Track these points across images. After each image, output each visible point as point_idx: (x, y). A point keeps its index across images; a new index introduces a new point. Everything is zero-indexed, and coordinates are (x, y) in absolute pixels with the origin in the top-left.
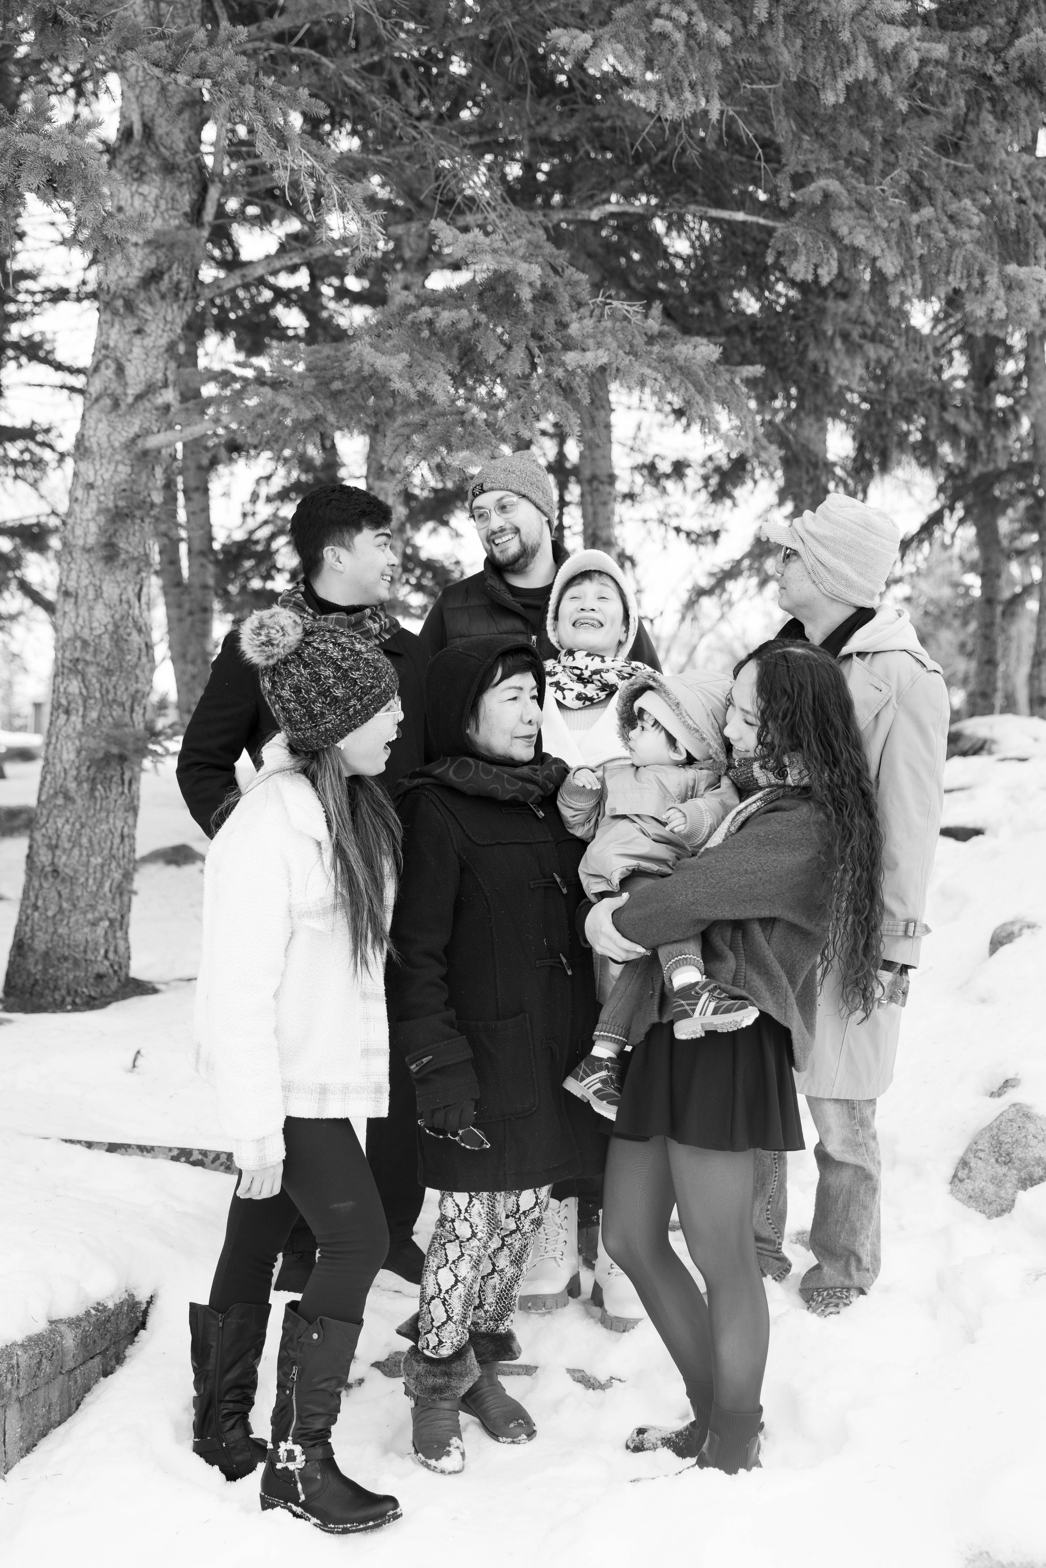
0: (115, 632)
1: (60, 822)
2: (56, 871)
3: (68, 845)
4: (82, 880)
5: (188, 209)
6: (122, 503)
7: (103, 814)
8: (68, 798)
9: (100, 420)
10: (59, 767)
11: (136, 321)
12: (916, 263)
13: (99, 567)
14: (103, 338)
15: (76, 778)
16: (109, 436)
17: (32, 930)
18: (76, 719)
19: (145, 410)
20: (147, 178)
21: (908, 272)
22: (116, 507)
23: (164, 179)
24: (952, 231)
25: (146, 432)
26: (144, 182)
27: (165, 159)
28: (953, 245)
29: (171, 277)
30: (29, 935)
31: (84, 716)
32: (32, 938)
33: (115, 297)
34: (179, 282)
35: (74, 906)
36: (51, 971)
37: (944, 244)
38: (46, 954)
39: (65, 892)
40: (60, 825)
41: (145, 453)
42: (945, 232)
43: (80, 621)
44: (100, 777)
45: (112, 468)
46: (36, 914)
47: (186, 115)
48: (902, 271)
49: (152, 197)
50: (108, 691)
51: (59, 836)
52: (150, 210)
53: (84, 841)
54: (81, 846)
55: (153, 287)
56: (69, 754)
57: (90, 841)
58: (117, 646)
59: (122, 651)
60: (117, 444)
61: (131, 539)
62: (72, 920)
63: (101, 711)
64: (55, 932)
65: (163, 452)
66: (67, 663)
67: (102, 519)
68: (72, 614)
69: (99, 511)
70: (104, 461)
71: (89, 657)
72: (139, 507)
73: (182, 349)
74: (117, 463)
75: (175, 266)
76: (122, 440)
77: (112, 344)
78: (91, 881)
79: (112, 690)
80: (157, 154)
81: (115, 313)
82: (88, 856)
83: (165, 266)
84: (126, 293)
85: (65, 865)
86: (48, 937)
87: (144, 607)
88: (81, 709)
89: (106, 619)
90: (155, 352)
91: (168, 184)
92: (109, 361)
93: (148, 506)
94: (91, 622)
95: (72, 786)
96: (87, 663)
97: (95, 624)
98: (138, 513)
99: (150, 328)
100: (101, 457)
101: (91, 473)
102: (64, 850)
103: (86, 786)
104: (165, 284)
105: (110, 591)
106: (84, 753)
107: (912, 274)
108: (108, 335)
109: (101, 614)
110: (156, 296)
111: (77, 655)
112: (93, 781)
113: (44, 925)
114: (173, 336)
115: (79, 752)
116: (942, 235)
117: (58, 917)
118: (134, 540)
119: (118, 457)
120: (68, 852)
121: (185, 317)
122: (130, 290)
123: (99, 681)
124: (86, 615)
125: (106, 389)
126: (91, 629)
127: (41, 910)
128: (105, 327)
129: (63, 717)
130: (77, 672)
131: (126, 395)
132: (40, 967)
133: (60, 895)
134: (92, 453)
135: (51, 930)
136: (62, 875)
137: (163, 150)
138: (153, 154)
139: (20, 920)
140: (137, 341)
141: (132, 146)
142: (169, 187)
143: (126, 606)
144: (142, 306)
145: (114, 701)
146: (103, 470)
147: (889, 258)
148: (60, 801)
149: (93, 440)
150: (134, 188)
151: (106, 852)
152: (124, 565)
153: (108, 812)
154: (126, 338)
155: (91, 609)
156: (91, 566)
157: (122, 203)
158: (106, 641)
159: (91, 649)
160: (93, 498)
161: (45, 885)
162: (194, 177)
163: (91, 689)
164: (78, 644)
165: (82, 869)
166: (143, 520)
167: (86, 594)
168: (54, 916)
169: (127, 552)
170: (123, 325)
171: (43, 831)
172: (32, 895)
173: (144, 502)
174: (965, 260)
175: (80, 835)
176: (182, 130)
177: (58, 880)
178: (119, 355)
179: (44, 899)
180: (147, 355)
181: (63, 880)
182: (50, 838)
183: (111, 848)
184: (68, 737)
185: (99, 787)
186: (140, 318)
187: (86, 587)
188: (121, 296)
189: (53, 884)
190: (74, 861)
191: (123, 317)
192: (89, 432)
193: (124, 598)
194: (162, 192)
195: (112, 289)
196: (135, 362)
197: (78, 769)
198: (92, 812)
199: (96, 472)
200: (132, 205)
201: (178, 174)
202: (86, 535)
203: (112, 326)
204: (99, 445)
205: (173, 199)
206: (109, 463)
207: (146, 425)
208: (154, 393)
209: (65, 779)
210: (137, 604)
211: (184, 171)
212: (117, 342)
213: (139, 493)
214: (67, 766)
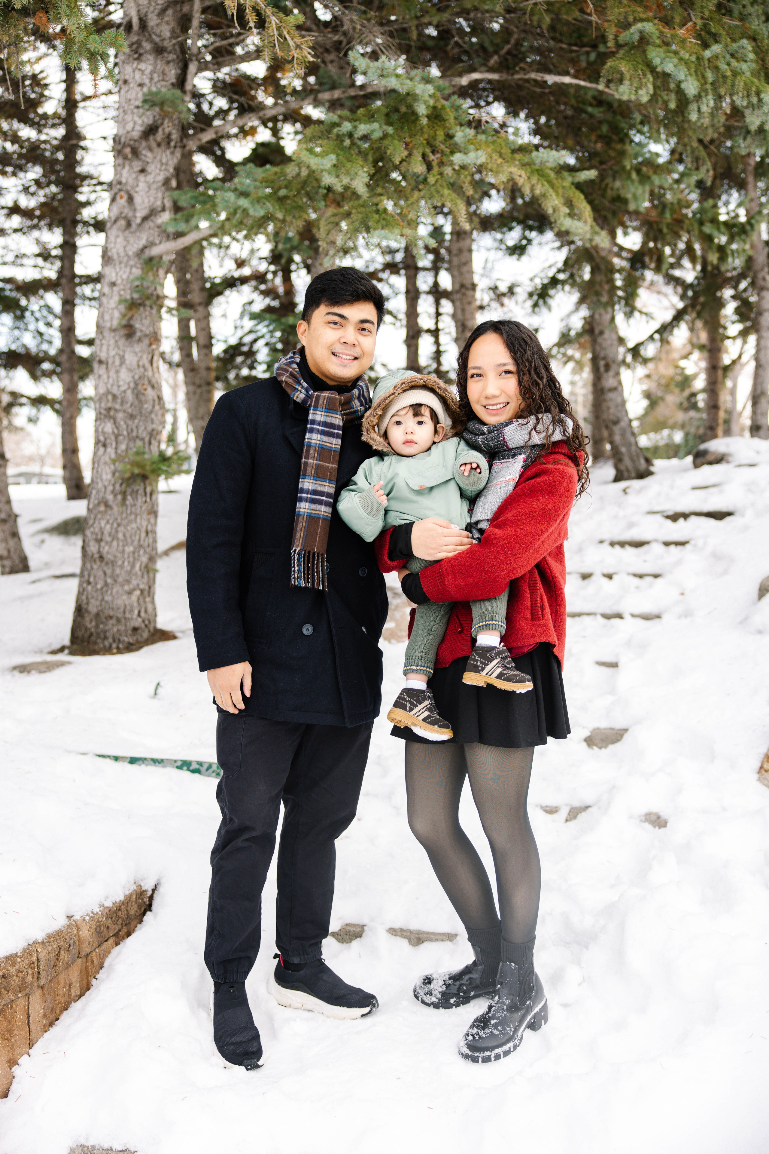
0: (135, 388)
1: (103, 523)
2: (101, 558)
3: (109, 539)
4: (120, 563)
5: (174, 80)
6: (136, 296)
7: (133, 517)
8: (107, 505)
9: (117, 236)
11: (140, 163)
12: (708, 87)
13: (122, 342)
14: (118, 177)
15: (112, 492)
16: (125, 247)
17: (87, 598)
18: (111, 451)
19: (149, 228)
20: (144, 58)
21: (703, 94)
22: (132, 299)
23: (156, 58)
24: (734, 63)
25: (151, 244)
26: (141, 61)
27: (156, 44)
28: (735, 74)
29: (164, 129)
30: (85, 602)
31: (116, 448)
32: (88, 603)
33: (125, 146)
34: (169, 135)
35: (115, 581)
36: (101, 626)
37: (729, 73)
38: (97, 615)
39: (109, 571)
40: (103, 525)
41: (151, 259)
42: (729, 64)
43: (111, 381)
44: (129, 491)
45: (128, 270)
46: (90, 588)
47: (170, 12)
48: (699, 93)
49: (148, 72)
50: (132, 430)
51: (102, 533)
52: (147, 81)
53: (120, 535)
54: (118, 539)
55: (151, 138)
57: (124, 535)
58: (137, 398)
59: (141, 401)
60: (130, 253)
61: (144, 321)
62: (115, 590)
63: (128, 444)
64: (103, 599)
66: (103, 412)
67: (122, 308)
68: (105, 376)
69: (121, 302)
70: (123, 265)
71: (118, 407)
72: (148, 298)
73: (174, 183)
74: (132, 267)
75: (166, 121)
76: (135, 250)
77: (124, 180)
78: (126, 564)
79: (135, 430)
80: (150, 40)
81: (125, 158)
82: (124, 546)
83: (160, 121)
84: (132, 143)
85: (108, 553)
86: (98, 603)
87: (155, 370)
88: (114, 444)
89: (129, 379)
90: (154, 186)
91: (159, 62)
92: (122, 193)
93: (154, 298)
94: (118, 381)
95: (110, 497)
96: (116, 411)
97: (121, 383)
98: (148, 303)
99: (150, 168)
100: (120, 263)
101: (114, 275)
102: (107, 543)
103: (119, 497)
104: (160, 135)
105: (131, 359)
106: (117, 474)
107: (707, 95)
108: (121, 173)
109: (125, 376)
110: (154, 145)
111: (109, 405)
112: (124, 494)
113: (95, 594)
114: (168, 174)
115: (114, 474)
116: (726, 67)
117: (105, 589)
118: (147, 322)
119: (132, 263)
120: (109, 544)
121: (175, 161)
122: (135, 141)
123: (125, 423)
124: (115, 376)
125: (121, 213)
126: (119, 386)
127: (93, 584)
128: (119, 168)
129: (102, 449)
130: (110, 417)
131: (135, 217)
132: (94, 624)
133: (105, 573)
134: (113, 260)
135: (100, 598)
136: (106, 560)
137: (154, 37)
138: (147, 40)
139: (79, 592)
140: (142, 178)
141: (132, 35)
142: (160, 65)
143: (142, 370)
144: (144, 152)
145: (137, 437)
146: (122, 273)
147: (690, 82)
148: (102, 508)
149: (114, 251)
150: (135, 65)
151: (136, 543)
152: (140, 340)
153: (136, 515)
154: (134, 176)
155: (117, 372)
156: (116, 342)
157: (127, 77)
158: (130, 396)
159: (119, 401)
160: (115, 293)
161: (95, 567)
162: (178, 57)
163: (121, 429)
164: (110, 397)
165: (119, 555)
166: (151, 308)
167: (114, 362)
168: (102, 589)
169: (141, 331)
170: (131, 166)
171: (92, 529)
172: (86, 574)
173: (152, 295)
174: (746, 84)
175: (117, 531)
176: (167, 23)
177: (104, 564)
178: (129, 188)
179: (95, 577)
180: (149, 187)
181: (107, 563)
182: (97, 534)
183: (139, 540)
184: (106, 463)
185: (129, 497)
186: (144, 161)
187: (114, 357)
188: (129, 145)
189: (100, 566)
190: (113, 550)
191: (131, 160)
192: (111, 246)
193: (141, 363)
194: (155, 68)
195: (123, 140)
196: (141, 193)
197: (114, 485)
198: (124, 515)
199: (117, 274)
200: (134, 78)
201: (166, 55)
202: (112, 319)
203: (124, 167)
204: (118, 254)
205: (163, 73)
206: (126, 266)
207: (151, 239)
208: (156, 215)
209: (105, 492)
210: (150, 368)
211: (170, 52)
212: (127, 179)
213: (148, 288)
214: (106, 484)
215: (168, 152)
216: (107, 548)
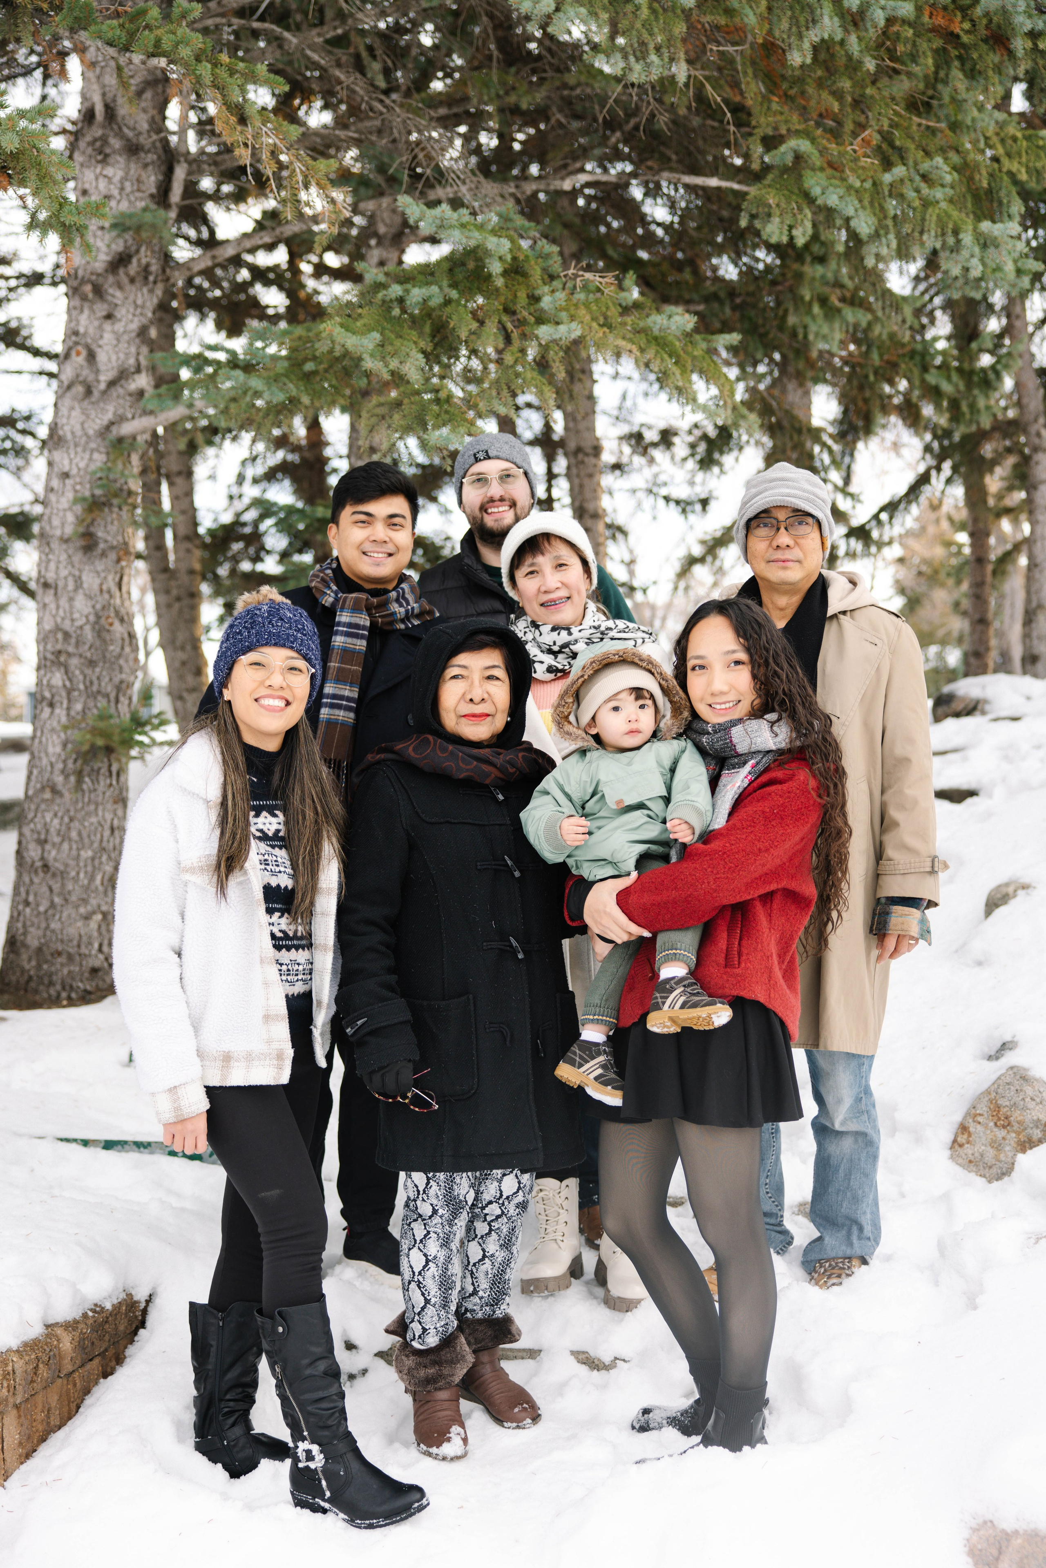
0: (96, 623)
1: (48, 817)
2: (46, 867)
3: (57, 840)
4: (73, 874)
5: (154, 190)
6: (98, 492)
7: (92, 807)
8: (55, 791)
9: (72, 408)
10: (45, 761)
11: (105, 306)
12: (890, 222)
13: (78, 557)
14: (73, 324)
15: (63, 772)
16: (82, 424)
17: (24, 926)
18: (61, 712)
19: (118, 397)
20: (111, 160)
21: (882, 232)
22: (93, 496)
23: (128, 161)
24: (925, 190)
25: (121, 419)
26: (108, 164)
27: (128, 140)
28: (926, 204)
29: (139, 260)
30: (21, 931)
31: (68, 709)
32: (25, 934)
33: (83, 282)
34: (148, 265)
35: (66, 900)
36: (45, 967)
37: (917, 203)
38: (39, 950)
39: (56, 887)
40: (48, 819)
41: (120, 440)
42: (918, 191)
43: (61, 613)
44: (87, 769)
45: (87, 456)
46: (28, 910)
47: (148, 95)
48: (876, 231)
49: (116, 179)
50: (91, 683)
51: (47, 831)
52: (116, 192)
53: (74, 834)
54: (70, 840)
55: (121, 271)
56: (54, 747)
57: (80, 834)
58: (99, 636)
59: (104, 641)
60: (91, 432)
61: (109, 527)
62: (65, 914)
63: (85, 703)
64: (48, 927)
65: (139, 438)
66: (49, 656)
67: (78, 509)
68: (53, 606)
69: (76, 501)
70: (79, 449)
71: (71, 649)
72: (116, 495)
73: (153, 333)
74: (92, 451)
75: (143, 249)
76: (97, 427)
77: (82, 330)
78: (82, 875)
79: (96, 682)
80: (120, 135)
81: (84, 298)
82: (78, 849)
83: (133, 248)
84: (94, 278)
85: (55, 860)
86: (40, 933)
87: (125, 596)
88: (65, 702)
89: (88, 610)
90: (126, 337)
91: (133, 166)
92: (80, 348)
93: (125, 494)
94: (72, 613)
95: (59, 779)
96: (69, 655)
97: (76, 615)
98: (115, 501)
99: (120, 313)
100: (76, 445)
101: (66, 462)
102: (54, 845)
103: (72, 779)
104: (133, 268)
105: (90, 580)
106: (70, 746)
107: (887, 233)
108: (78, 321)
109: (81, 605)
110: (125, 280)
111: (59, 647)
112: (80, 774)
113: (36, 921)
114: (144, 321)
115: (65, 745)
116: (914, 194)
117: (50, 912)
118: (113, 528)
119: (93, 445)
120: (58, 847)
121: (155, 301)
122: (98, 275)
123: (82, 672)
124: (67, 606)
125: (78, 376)
126: (73, 620)
127: (33, 906)
128: (74, 313)
129: (47, 710)
130: (60, 664)
131: (98, 381)
132: (34, 963)
133: (51, 890)
134: (66, 441)
135: (43, 925)
136: (52, 869)
137: (126, 130)
138: (116, 135)
139: (12, 917)
140: (107, 326)
141: (94, 128)
142: (134, 169)
143: (106, 596)
144: (111, 291)
145: (99, 692)
146: (78, 459)
147: (863, 218)
148: (47, 795)
149: (67, 428)
150: (98, 170)
151: (96, 845)
152: (104, 554)
153: (97, 804)
154: (96, 323)
155: (71, 599)
156: (70, 557)
157: (87, 186)
158: (88, 634)
159: (73, 641)
160: (69, 487)
161: (36, 880)
162: (159, 158)
163: (75, 680)
164: (60, 636)
165: (72, 863)
166: (120, 509)
167: (66, 585)
168: (46, 912)
169: (106, 541)
170: (92, 311)
171: (32, 826)
172: (22, 890)
173: (121, 490)
174: (939, 219)
175: (69, 829)
176: (144, 111)
177: (49, 875)
178: (89, 341)
179: (36, 895)
180: (118, 340)
181: (54, 875)
182: (39, 833)
183: (101, 841)
184: (53, 730)
185: (87, 779)
186: (110, 303)
187: (66, 578)
188: (90, 281)
189: (43, 879)
190: (64, 855)
191: (92, 302)
192: (62, 421)
193: (105, 587)
194: (127, 173)
195: (80, 273)
196: (106, 348)
197: (65, 762)
198: (80, 805)
199: (71, 460)
200: (97, 187)
201: (142, 155)
202: (63, 525)
203: (82, 311)
204: (73, 433)
205: (139, 181)
206: (84, 451)
207: (120, 411)
208: (127, 379)
209: (52, 773)
210: (118, 594)
211: (149, 151)
212: (86, 328)
213: (115, 481)
214: (53, 760)
215: (145, 290)
216: (54, 853)
